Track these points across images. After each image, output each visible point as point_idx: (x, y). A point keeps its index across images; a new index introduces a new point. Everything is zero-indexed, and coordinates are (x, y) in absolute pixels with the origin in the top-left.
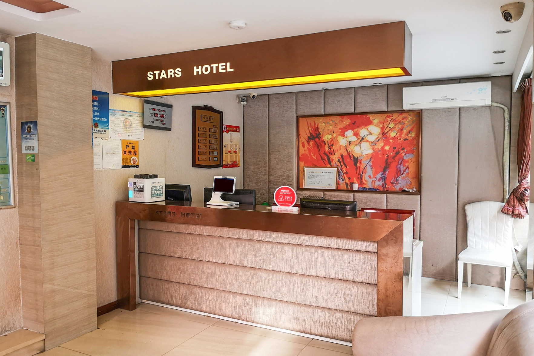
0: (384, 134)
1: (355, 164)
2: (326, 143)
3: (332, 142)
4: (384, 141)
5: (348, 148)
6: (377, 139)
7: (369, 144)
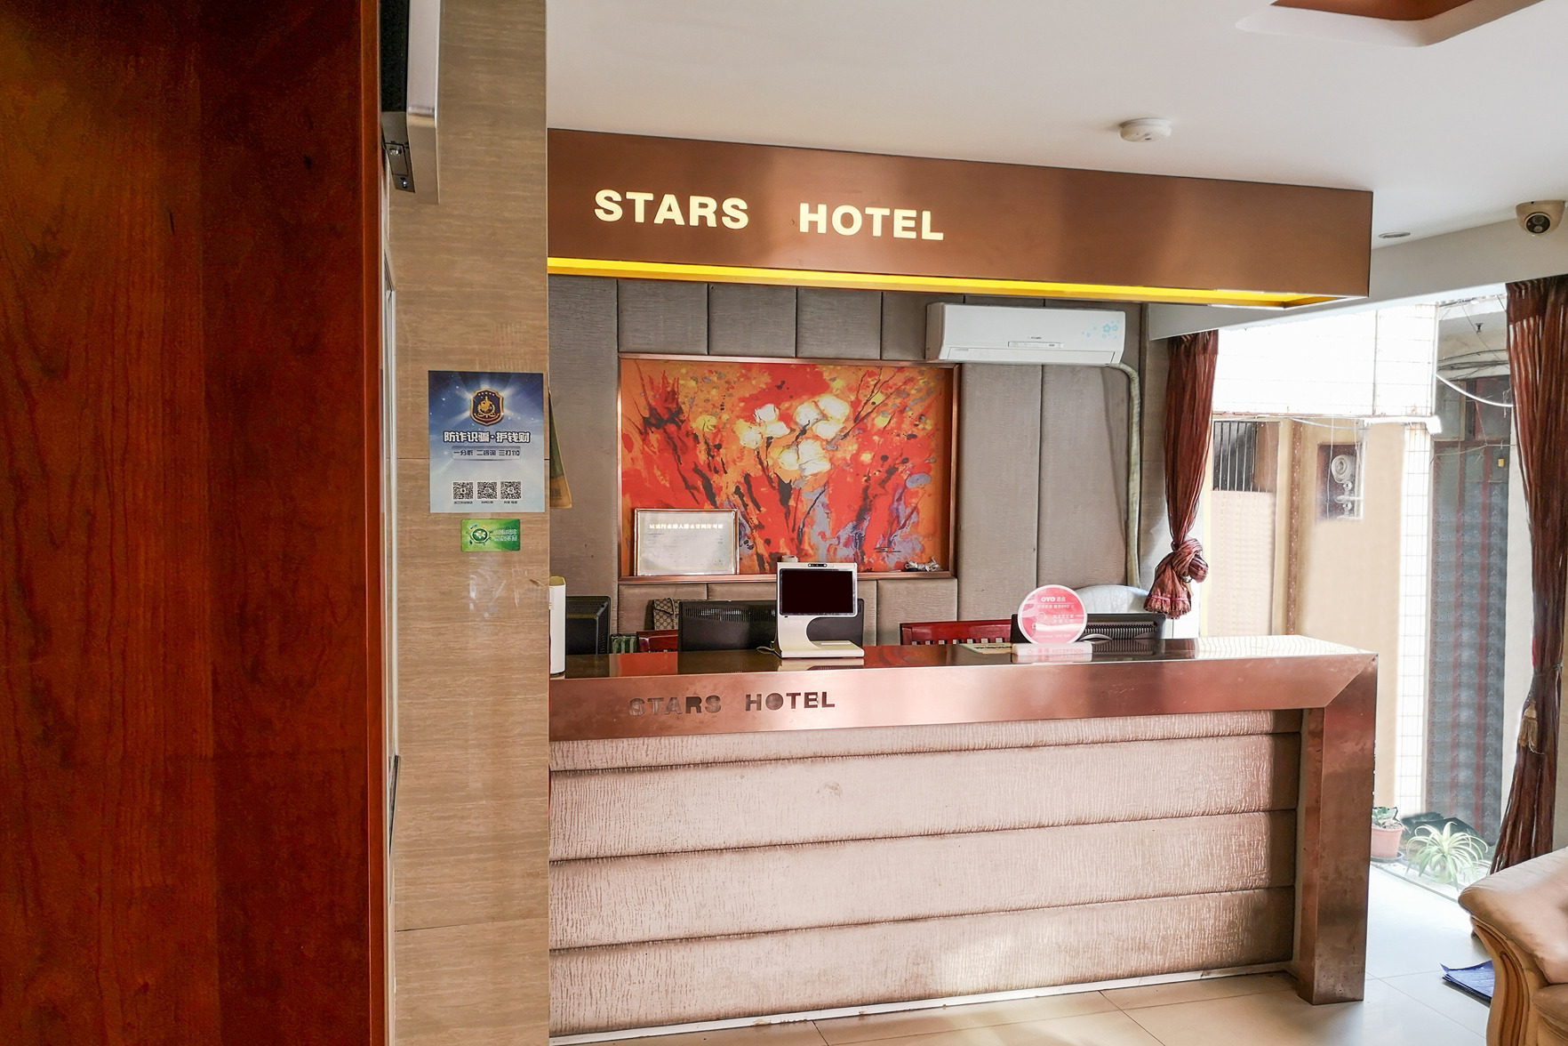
0: (858, 419)
1: (784, 501)
2: (701, 439)
3: (719, 436)
4: (860, 440)
5: (763, 457)
6: (843, 434)
7: (821, 445)
